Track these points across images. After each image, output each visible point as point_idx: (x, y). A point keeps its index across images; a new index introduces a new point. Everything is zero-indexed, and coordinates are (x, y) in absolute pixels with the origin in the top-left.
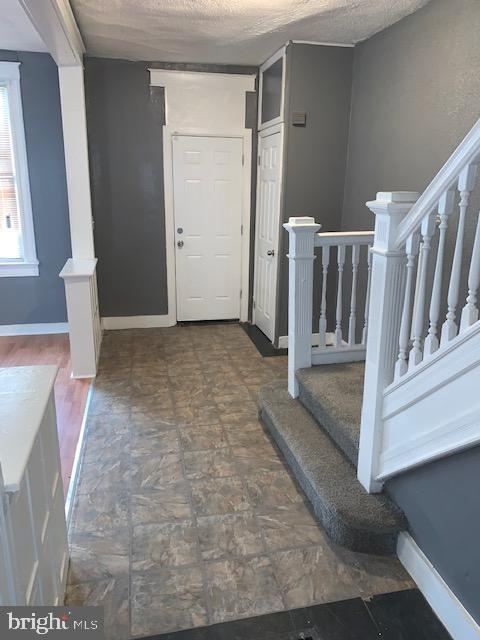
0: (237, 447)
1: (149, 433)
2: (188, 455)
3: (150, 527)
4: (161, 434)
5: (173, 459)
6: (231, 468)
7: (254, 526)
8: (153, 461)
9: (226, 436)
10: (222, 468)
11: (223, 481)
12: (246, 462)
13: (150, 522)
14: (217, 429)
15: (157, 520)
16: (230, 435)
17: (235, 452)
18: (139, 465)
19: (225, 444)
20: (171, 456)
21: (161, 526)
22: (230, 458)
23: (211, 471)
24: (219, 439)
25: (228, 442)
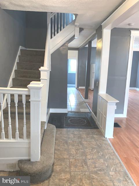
0: (67, 159)
1: (100, 170)
2: (84, 158)
3: (91, 140)
4: (95, 169)
5: (89, 157)
6: (71, 151)
7: (69, 138)
8: (95, 157)
9: (70, 164)
10: (73, 151)
11: (74, 148)
12: (66, 153)
13: (91, 141)
14: (73, 168)
15: (90, 142)
16: (68, 164)
17: (68, 157)
18: (99, 156)
19: (71, 160)
20: (89, 158)
21: (89, 140)
22: (70, 155)
23: (77, 151)
24: (73, 163)
25: (69, 161)
